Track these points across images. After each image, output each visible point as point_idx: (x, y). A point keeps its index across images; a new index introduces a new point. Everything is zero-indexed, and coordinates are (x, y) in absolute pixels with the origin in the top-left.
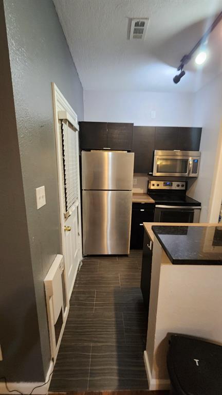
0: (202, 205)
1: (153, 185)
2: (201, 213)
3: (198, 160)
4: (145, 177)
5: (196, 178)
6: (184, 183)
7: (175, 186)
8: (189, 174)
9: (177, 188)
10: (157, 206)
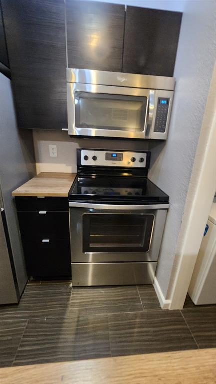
0: (170, 201)
1: (86, 158)
3: (168, 100)
5: (162, 142)
6: (144, 156)
7: (128, 160)
8: (147, 133)
9: (132, 165)
10: (72, 204)
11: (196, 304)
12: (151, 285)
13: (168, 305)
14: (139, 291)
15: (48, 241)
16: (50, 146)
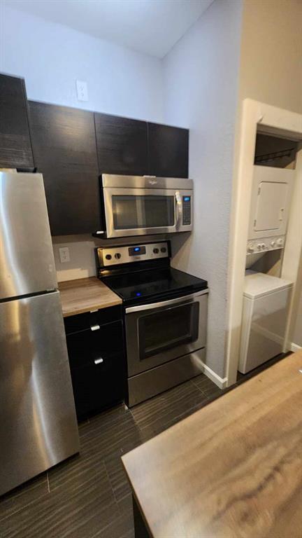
0: (209, 285)
1: (109, 257)
2: (209, 301)
3: (189, 197)
4: (87, 242)
5: (188, 233)
8: (177, 227)
10: (129, 310)
11: (244, 373)
12: (201, 374)
13: (225, 383)
14: (195, 384)
15: (101, 360)
16: (60, 249)
